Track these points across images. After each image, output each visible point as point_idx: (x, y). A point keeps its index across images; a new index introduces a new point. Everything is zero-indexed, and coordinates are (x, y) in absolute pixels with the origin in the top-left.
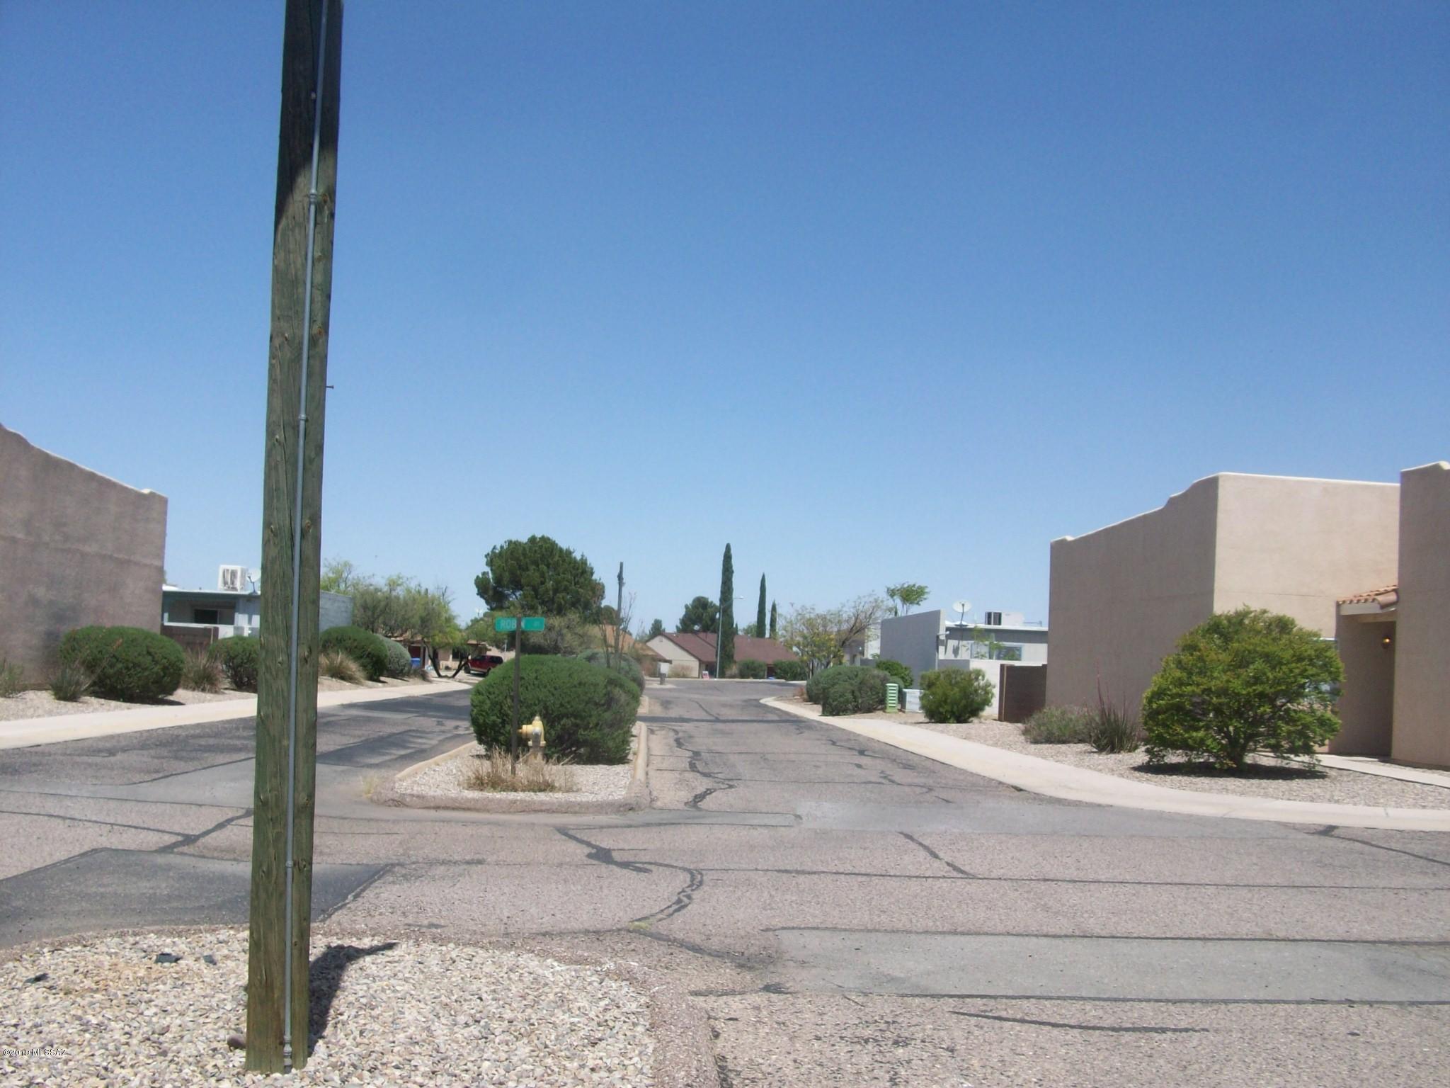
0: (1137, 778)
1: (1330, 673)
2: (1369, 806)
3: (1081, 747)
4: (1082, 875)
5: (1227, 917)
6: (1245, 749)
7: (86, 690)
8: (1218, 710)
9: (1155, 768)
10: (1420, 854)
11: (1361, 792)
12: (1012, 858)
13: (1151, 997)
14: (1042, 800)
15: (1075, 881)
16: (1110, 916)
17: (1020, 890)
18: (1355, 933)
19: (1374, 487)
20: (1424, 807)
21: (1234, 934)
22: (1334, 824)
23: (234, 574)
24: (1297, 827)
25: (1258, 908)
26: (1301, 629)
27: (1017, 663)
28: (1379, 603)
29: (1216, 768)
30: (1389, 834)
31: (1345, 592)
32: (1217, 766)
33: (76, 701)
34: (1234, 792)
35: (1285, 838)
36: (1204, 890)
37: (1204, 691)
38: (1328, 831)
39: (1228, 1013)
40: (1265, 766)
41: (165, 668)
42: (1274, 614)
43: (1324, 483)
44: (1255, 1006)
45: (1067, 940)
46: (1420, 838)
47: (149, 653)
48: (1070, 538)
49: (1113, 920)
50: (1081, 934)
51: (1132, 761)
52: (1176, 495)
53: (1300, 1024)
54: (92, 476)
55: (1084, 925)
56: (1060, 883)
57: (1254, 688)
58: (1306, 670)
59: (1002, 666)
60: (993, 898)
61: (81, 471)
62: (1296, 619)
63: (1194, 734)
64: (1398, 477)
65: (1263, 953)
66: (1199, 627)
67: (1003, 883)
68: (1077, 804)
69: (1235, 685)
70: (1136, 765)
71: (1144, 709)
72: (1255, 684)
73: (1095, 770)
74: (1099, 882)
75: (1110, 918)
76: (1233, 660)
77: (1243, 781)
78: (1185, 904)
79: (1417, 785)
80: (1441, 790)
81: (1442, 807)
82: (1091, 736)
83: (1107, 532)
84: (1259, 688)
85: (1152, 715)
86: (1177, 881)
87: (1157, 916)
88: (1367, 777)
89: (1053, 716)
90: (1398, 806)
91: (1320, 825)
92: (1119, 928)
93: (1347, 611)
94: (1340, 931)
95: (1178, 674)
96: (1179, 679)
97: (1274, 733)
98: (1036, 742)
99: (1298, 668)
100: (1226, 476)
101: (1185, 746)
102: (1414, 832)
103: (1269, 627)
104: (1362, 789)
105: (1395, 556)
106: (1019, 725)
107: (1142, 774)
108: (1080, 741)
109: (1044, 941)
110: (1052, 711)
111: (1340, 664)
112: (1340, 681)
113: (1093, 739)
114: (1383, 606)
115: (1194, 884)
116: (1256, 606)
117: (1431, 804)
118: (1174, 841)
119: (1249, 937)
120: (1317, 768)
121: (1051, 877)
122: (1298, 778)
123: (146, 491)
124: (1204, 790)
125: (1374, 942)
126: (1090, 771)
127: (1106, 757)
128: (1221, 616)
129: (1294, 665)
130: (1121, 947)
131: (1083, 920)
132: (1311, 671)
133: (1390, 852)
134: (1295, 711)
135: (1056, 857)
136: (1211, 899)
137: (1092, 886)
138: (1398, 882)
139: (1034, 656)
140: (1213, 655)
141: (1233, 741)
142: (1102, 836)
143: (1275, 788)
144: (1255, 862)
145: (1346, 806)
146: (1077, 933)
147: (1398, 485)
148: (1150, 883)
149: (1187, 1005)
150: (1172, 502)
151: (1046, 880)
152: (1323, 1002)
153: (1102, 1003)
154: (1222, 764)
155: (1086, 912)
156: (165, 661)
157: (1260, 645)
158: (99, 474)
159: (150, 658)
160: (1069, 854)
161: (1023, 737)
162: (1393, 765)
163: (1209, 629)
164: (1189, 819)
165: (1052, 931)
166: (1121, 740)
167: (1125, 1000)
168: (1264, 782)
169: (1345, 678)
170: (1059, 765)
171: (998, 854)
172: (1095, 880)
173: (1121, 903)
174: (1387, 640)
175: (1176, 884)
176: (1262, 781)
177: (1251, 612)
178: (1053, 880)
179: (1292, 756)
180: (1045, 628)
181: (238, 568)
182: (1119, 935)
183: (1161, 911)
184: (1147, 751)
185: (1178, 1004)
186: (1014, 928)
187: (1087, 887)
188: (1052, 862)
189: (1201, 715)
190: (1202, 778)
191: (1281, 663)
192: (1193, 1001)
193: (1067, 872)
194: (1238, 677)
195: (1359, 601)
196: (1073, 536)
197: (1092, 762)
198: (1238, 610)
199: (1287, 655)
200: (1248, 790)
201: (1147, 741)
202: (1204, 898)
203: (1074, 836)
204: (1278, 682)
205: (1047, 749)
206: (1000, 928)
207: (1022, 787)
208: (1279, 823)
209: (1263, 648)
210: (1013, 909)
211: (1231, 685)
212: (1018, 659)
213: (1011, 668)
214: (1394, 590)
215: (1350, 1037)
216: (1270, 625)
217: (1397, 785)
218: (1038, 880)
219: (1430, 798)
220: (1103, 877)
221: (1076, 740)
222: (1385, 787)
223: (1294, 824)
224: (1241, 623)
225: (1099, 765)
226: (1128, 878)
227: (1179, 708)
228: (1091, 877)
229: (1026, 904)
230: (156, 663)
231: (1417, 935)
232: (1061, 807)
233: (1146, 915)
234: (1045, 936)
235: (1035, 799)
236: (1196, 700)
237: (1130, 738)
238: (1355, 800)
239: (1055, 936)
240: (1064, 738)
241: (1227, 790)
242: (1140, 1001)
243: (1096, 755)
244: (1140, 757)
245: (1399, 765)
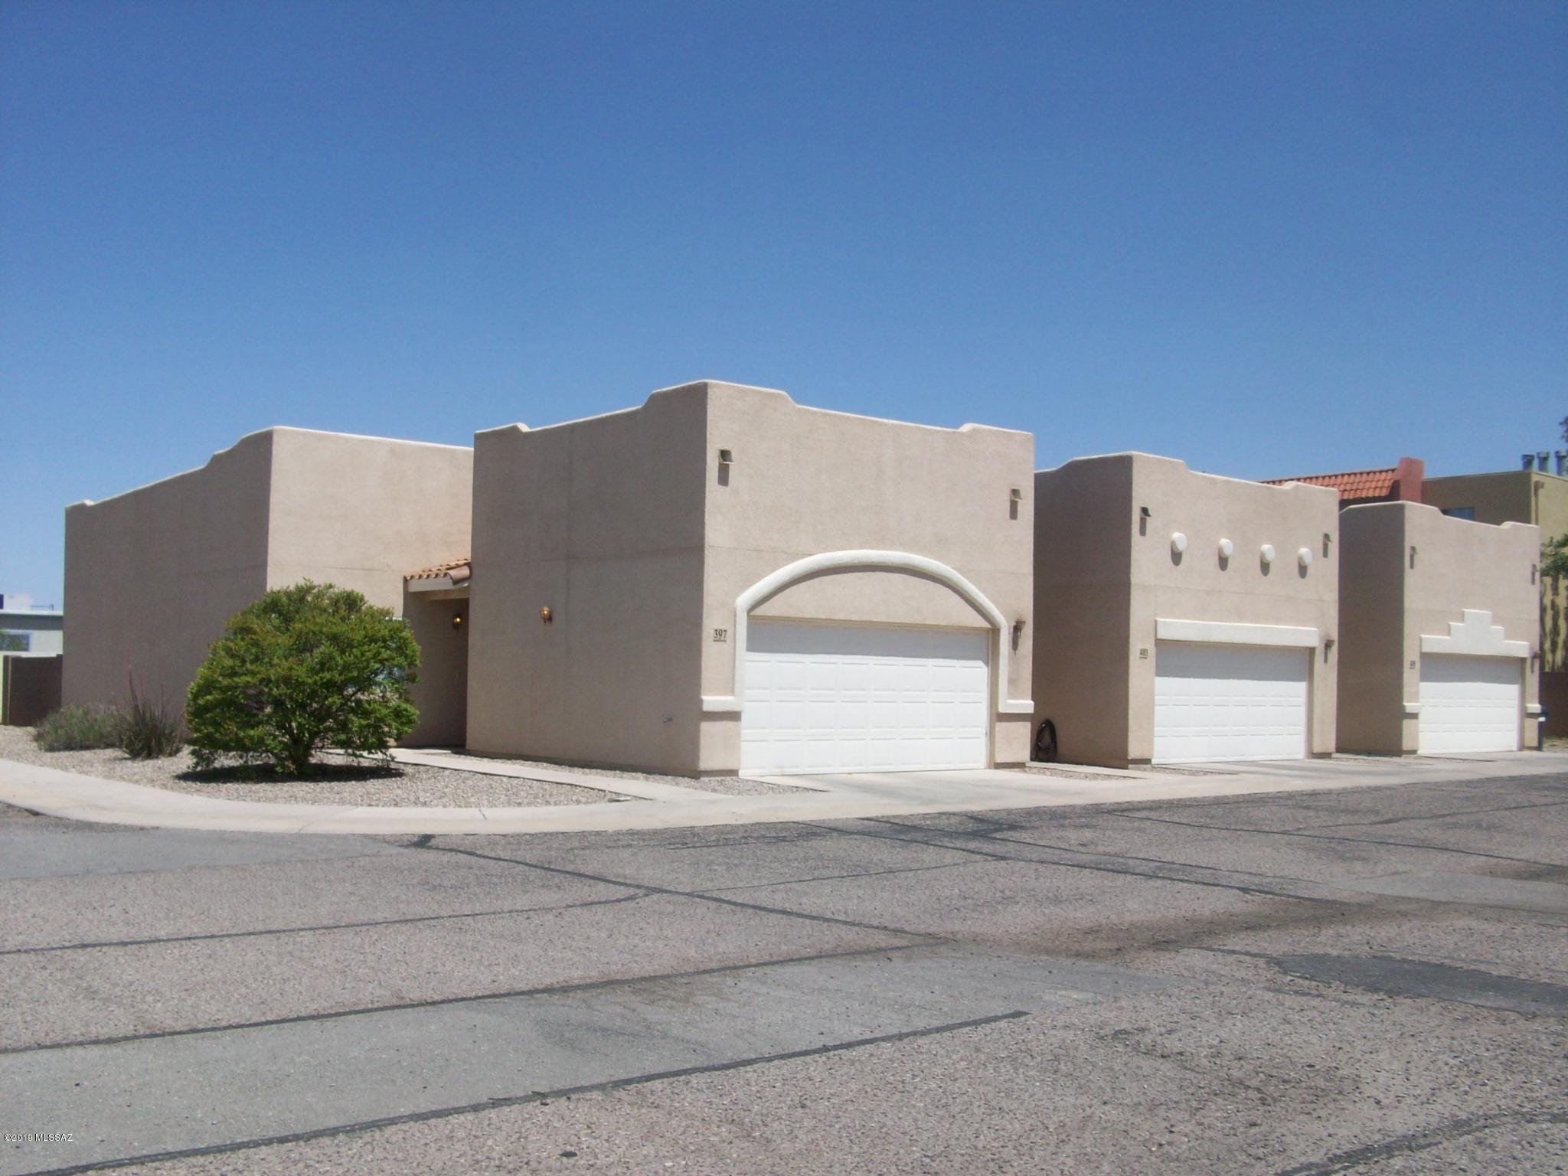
0: (184, 789)
1: (406, 656)
2: (460, 807)
3: (110, 753)
4: (133, 934)
5: (339, 977)
6: (308, 747)
8: (278, 703)
9: (205, 775)
10: (534, 862)
11: (446, 790)
12: (34, 916)
13: (271, 1134)
14: (67, 826)
15: (125, 944)
16: (184, 995)
17: (51, 967)
18: (504, 985)
19: (444, 450)
20: (519, 804)
21: (355, 1004)
22: (428, 833)
24: (388, 839)
25: (374, 958)
26: (371, 607)
27: (24, 654)
28: (451, 578)
29: (276, 772)
30: (493, 840)
31: (413, 566)
32: (278, 769)
34: (304, 800)
35: (377, 855)
36: (299, 939)
37: (262, 681)
38: (424, 841)
39: (388, 1146)
40: (331, 765)
42: (341, 589)
43: (391, 443)
44: (419, 1125)
45: (129, 1046)
46: (528, 843)
48: (89, 503)
49: (189, 1003)
50: (148, 1032)
51: (174, 768)
52: (221, 451)
53: (491, 1149)
55: (148, 1016)
56: (105, 949)
57: (321, 675)
58: (379, 653)
59: (6, 658)
60: (10, 986)
62: (365, 595)
63: (252, 732)
64: (472, 440)
65: (403, 1029)
66: (253, 606)
67: (24, 956)
68: (113, 828)
69: (299, 673)
70: (179, 772)
71: (189, 705)
72: (322, 670)
73: (130, 781)
74: (159, 941)
75: (184, 1000)
76: (294, 644)
77: (312, 785)
78: (280, 963)
79: (504, 779)
80: (529, 782)
81: (538, 803)
82: (122, 740)
83: (137, 495)
84: (327, 675)
85: (199, 712)
86: (260, 927)
87: (247, 987)
88: (447, 772)
89: (72, 717)
90: (492, 805)
91: (414, 835)
92: (199, 1015)
93: (416, 587)
94: (483, 982)
95: (229, 662)
96: (232, 668)
97: (344, 727)
98: (52, 749)
99: (369, 651)
100: (281, 430)
101: (242, 747)
102: (518, 835)
103: (335, 603)
104: (447, 787)
105: (468, 528)
106: (30, 729)
107: (190, 783)
108: (108, 746)
109: (95, 1051)
110: (71, 710)
111: (416, 647)
112: (416, 666)
113: (124, 742)
114: (456, 582)
115: (284, 931)
116: (319, 580)
117: (526, 801)
118: (245, 870)
119: (376, 1005)
120: (393, 766)
121: (91, 939)
122: (373, 778)
124: (268, 800)
125: (530, 993)
126: (124, 782)
127: (141, 764)
128: (279, 592)
129: (366, 647)
130: (210, 1047)
131: (146, 1007)
132: (385, 654)
133: (501, 862)
134: (369, 702)
135: (95, 908)
136: (312, 952)
137: (151, 949)
138: (523, 902)
139: (46, 645)
140: (270, 640)
141: (296, 740)
142: (152, 872)
143: (351, 792)
144: (350, 890)
145: (435, 809)
146: (142, 1031)
147: (472, 449)
148: (228, 936)
149: (326, 1141)
150: (217, 460)
151: (84, 946)
152: (507, 1101)
153: (201, 1160)
154: (283, 766)
155: (149, 992)
157: (326, 626)
160: (112, 902)
161: (35, 745)
162: (469, 757)
163: (265, 608)
164: (258, 838)
165: (105, 1032)
166: (159, 743)
167: (235, 1147)
168: (336, 786)
169: (421, 662)
170: (83, 777)
171: (14, 912)
172: (153, 938)
173: (195, 972)
174: (458, 620)
175: (261, 933)
176: (333, 783)
177: (315, 587)
178: (94, 946)
179: (365, 754)
180: (59, 612)
182: (201, 1026)
183: (251, 980)
184: (193, 753)
185: (313, 1141)
186: (47, 1034)
187: (143, 951)
188: (90, 917)
189: (257, 709)
190: (263, 784)
191: (351, 646)
192: (333, 1132)
193: (112, 930)
194: (301, 663)
195: (428, 576)
196: (94, 501)
197: (125, 771)
198: (299, 585)
199: (359, 636)
200: (320, 796)
201: (191, 742)
202: (302, 951)
203: (115, 874)
204: (347, 667)
205: (67, 757)
206: (26, 1038)
207: (40, 810)
208: (366, 836)
209: (330, 628)
210: (43, 1001)
211: (294, 672)
212: (26, 649)
213: (17, 661)
214: (465, 564)
215: (565, 1159)
216: (337, 602)
217: (482, 780)
218: (74, 947)
219: (522, 793)
220: (163, 933)
221: (103, 745)
222: (470, 783)
223: (384, 835)
224: (302, 599)
225: (135, 774)
226: (196, 930)
227: (229, 703)
228: (146, 935)
229: (60, 990)
231: (576, 975)
232: (95, 834)
233: (232, 989)
234: (96, 1042)
235: (57, 825)
236: (251, 692)
237: (170, 739)
238: (444, 800)
239: (110, 1041)
240: (87, 743)
241: (296, 798)
242: (256, 1144)
243: (129, 763)
244: (185, 760)
245: (475, 756)
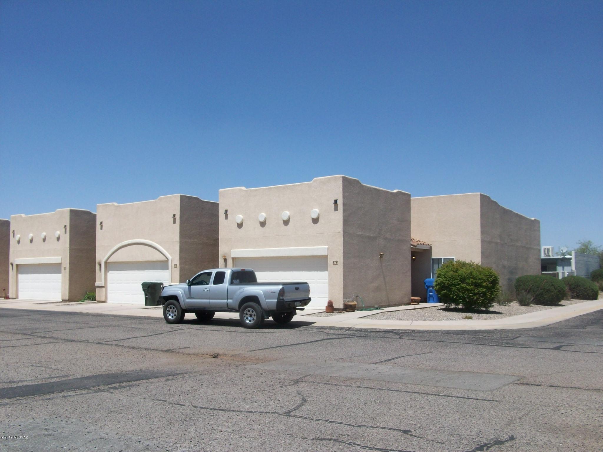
7: (531, 301)
23: (548, 249)
33: (529, 306)
41: (559, 291)
47: (553, 285)
54: (517, 215)
61: (514, 213)
123: (533, 219)
156: (559, 288)
158: (520, 214)
159: (553, 287)
181: (550, 247)
230: (556, 289)
